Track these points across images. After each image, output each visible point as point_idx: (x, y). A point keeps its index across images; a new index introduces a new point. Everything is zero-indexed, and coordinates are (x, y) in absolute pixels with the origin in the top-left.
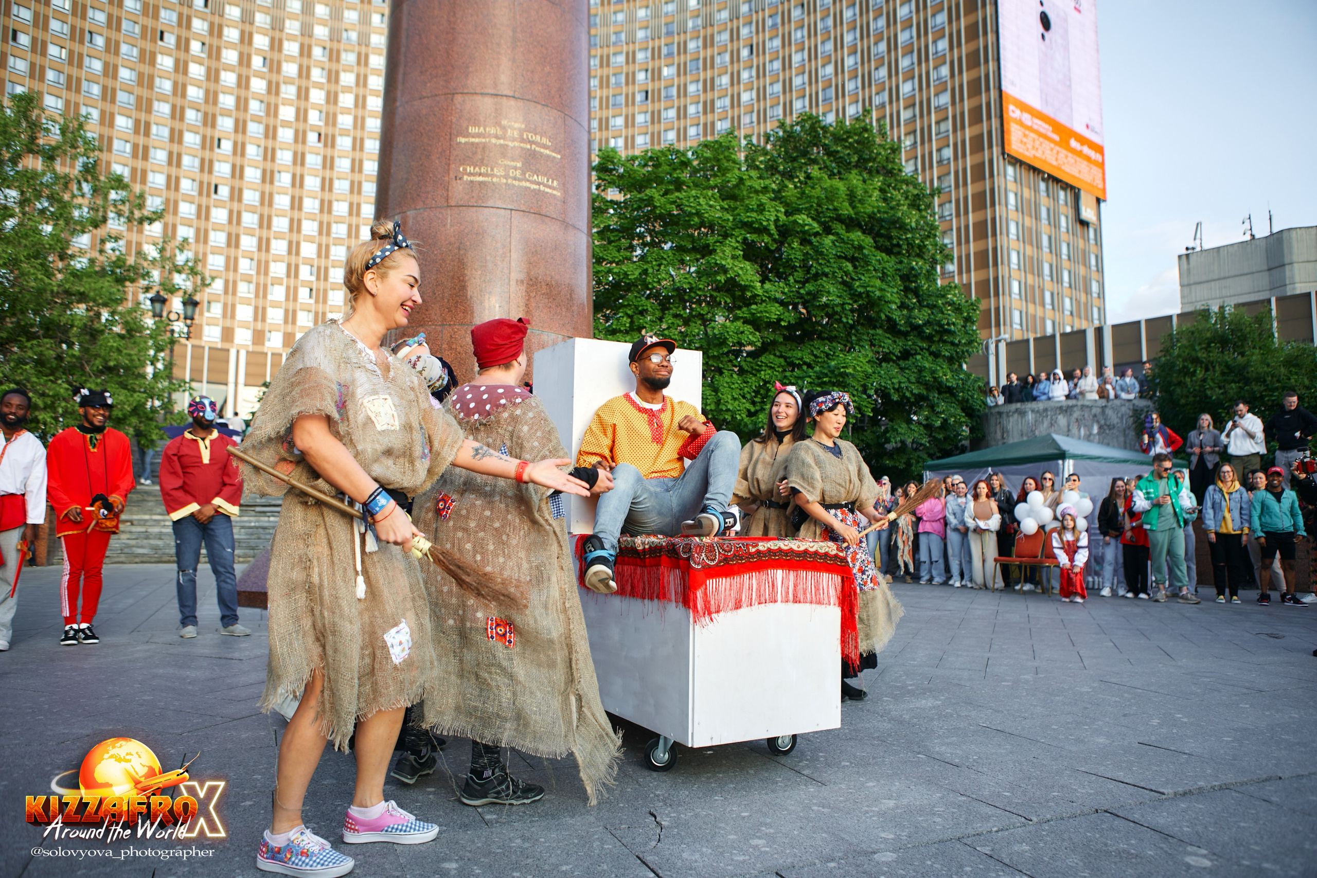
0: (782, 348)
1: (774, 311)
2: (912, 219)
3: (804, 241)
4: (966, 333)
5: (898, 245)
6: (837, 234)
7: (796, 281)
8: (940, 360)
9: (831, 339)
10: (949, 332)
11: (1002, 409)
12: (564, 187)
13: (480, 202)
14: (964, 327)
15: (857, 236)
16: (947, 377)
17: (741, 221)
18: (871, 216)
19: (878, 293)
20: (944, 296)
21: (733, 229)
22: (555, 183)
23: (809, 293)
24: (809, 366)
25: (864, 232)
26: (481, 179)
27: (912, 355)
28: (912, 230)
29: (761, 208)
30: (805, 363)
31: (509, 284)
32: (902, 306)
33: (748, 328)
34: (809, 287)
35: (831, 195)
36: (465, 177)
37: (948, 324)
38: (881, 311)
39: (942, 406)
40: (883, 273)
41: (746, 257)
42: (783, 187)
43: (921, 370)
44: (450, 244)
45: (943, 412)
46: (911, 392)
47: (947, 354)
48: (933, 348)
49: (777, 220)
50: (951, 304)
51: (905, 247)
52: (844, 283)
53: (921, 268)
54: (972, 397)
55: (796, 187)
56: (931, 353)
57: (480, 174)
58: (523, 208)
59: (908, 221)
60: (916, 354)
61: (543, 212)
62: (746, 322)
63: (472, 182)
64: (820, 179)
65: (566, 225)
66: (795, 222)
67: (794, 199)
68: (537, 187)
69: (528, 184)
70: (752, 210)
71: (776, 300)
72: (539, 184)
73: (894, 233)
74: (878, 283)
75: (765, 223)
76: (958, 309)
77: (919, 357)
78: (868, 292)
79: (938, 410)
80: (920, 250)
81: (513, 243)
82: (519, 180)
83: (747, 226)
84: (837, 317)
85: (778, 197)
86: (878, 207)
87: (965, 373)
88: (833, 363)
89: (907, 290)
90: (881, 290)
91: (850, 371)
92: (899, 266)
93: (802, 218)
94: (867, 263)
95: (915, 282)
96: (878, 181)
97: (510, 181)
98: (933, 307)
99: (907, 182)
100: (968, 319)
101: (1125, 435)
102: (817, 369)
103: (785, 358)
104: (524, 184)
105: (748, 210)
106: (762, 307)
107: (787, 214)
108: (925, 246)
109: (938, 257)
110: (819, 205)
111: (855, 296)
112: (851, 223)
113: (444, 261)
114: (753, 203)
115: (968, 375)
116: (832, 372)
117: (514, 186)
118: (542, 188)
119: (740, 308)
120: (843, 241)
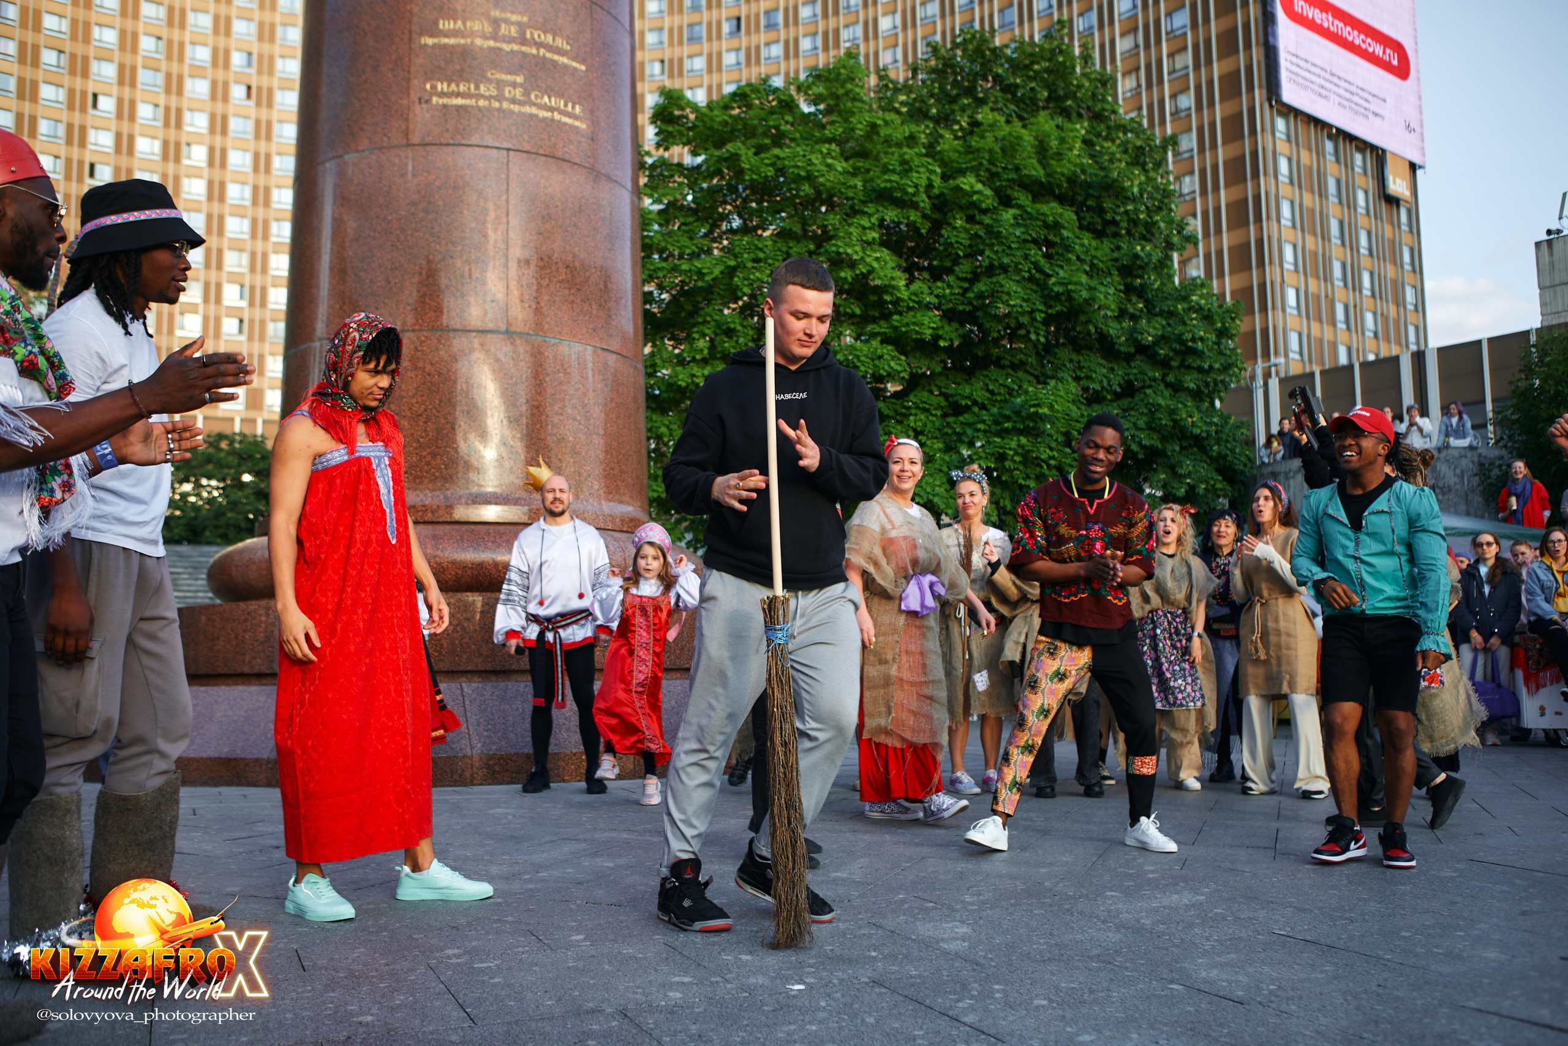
0: (941, 381)
1: (928, 323)
2: (1134, 183)
3: (970, 219)
4: (1221, 353)
5: (1114, 223)
6: (1019, 207)
7: (958, 278)
8: (1182, 395)
9: (1014, 367)
10: (1194, 352)
11: (1278, 468)
12: (592, 115)
13: (459, 139)
14: (1218, 344)
15: (1051, 209)
16: (1193, 418)
17: (874, 190)
18: (1072, 180)
19: (1085, 294)
20: (1186, 299)
21: (864, 203)
22: (578, 109)
23: (981, 296)
24: (983, 407)
25: (1061, 203)
26: (459, 101)
27: (1139, 390)
28: (1134, 200)
29: (906, 168)
30: (975, 403)
31: (506, 266)
32: (1122, 314)
33: (888, 350)
34: (981, 287)
35: (1010, 148)
36: (435, 100)
37: (1193, 340)
38: (1089, 321)
39: (1187, 465)
40: (1092, 265)
41: (884, 244)
42: (936, 138)
43: (1153, 410)
44: (413, 204)
45: (1189, 475)
46: (1140, 444)
47: (1192, 386)
48: (1171, 378)
49: (930, 186)
50: (1199, 309)
51: (1124, 224)
52: (1031, 279)
53: (1149, 255)
54: (1232, 451)
55: (956, 138)
56: (1168, 385)
57: (458, 95)
58: (527, 147)
59: (1127, 184)
60: (1144, 387)
61: (559, 154)
62: (886, 341)
63: (445, 106)
64: (993, 126)
65: (596, 175)
66: (958, 189)
67: (954, 156)
68: (548, 115)
69: (534, 110)
70: (894, 171)
71: (928, 307)
72: (551, 109)
73: (1108, 204)
74: (1084, 279)
75: (911, 190)
76: (1207, 317)
77: (1148, 391)
78: (1069, 292)
79: (1182, 471)
80: (1148, 231)
81: (512, 202)
82: (521, 103)
83: (884, 197)
84: (1022, 332)
85: (931, 151)
86: (1082, 164)
87: (1221, 416)
88: (1019, 400)
89: (1129, 290)
90: (1091, 289)
91: (1044, 410)
92: (1115, 255)
93: (968, 182)
94: (1068, 249)
95: (1142, 277)
96: (1081, 128)
97: (505, 105)
98: (1171, 314)
99: (1124, 129)
100: (1223, 333)
101: (1468, 503)
102: (995, 410)
103: (946, 396)
104: (527, 109)
105: (885, 170)
106: (909, 317)
107: (945, 177)
108: (1155, 223)
109: (1176, 240)
110: (990, 162)
111: (1050, 298)
112: (1040, 190)
113: (403, 230)
114: (892, 160)
115: (1225, 418)
116: (1018, 413)
117: (512, 112)
118: (557, 116)
119: (874, 320)
120: (1031, 217)
